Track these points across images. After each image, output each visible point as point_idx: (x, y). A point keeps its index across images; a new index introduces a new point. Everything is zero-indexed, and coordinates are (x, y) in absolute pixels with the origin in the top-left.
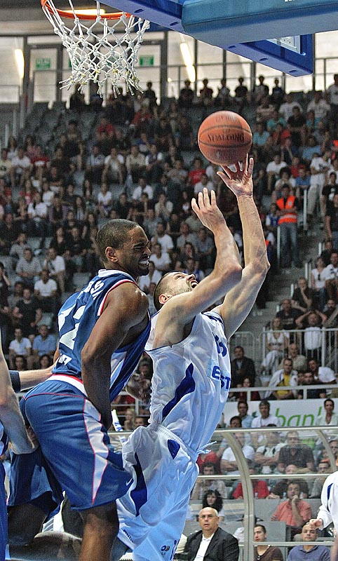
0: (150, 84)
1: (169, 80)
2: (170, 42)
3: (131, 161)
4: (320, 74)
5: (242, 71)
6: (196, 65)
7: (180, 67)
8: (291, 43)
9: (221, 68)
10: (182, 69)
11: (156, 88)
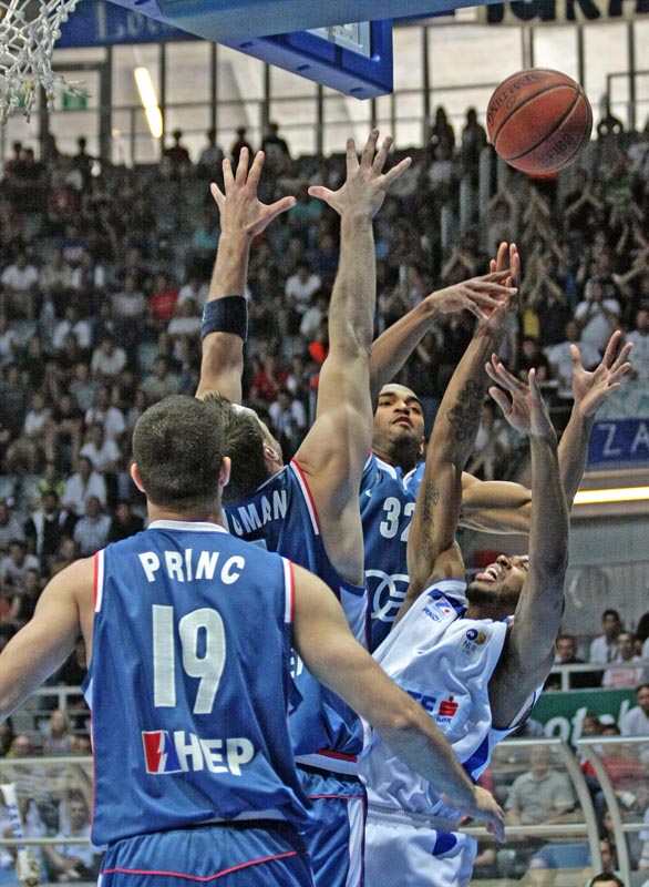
0: (82, 142)
1: (115, 132)
2: (117, 65)
3: (49, 278)
4: (385, 121)
5: (244, 115)
6: (163, 107)
7: (136, 109)
8: (352, 37)
9: (206, 112)
10: (138, 114)
11: (93, 149)
